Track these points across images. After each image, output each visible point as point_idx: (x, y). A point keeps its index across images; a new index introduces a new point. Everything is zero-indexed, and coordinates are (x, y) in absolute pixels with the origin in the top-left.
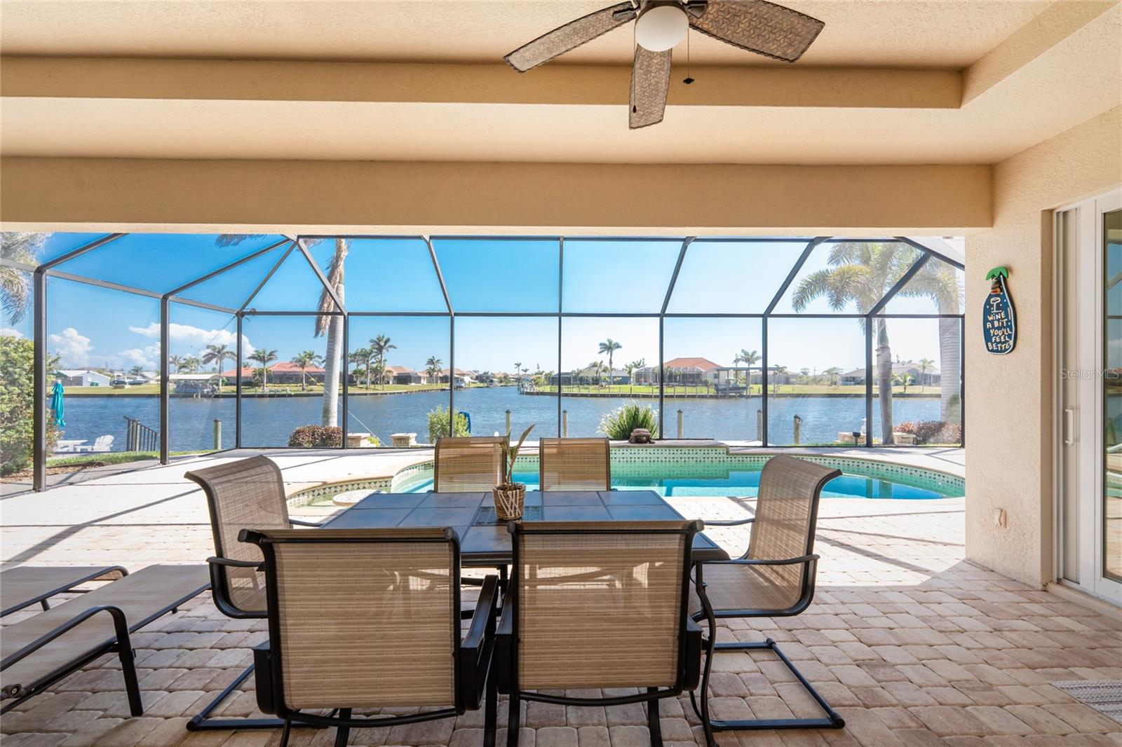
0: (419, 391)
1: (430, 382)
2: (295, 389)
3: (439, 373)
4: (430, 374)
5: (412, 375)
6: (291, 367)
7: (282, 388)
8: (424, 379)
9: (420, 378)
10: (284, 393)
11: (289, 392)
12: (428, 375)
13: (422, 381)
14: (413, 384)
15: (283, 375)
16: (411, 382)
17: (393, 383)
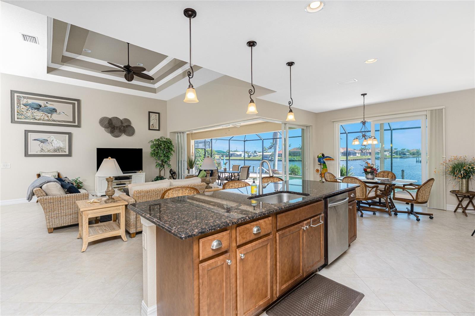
0: (354, 160)
1: (362, 155)
2: (298, 158)
3: (367, 150)
4: (361, 151)
5: (351, 152)
6: (297, 150)
7: (294, 158)
8: (359, 153)
9: (356, 153)
10: (294, 159)
11: (296, 159)
12: (360, 152)
13: (357, 155)
14: (351, 156)
15: (294, 153)
16: (350, 155)
17: (342, 156)
